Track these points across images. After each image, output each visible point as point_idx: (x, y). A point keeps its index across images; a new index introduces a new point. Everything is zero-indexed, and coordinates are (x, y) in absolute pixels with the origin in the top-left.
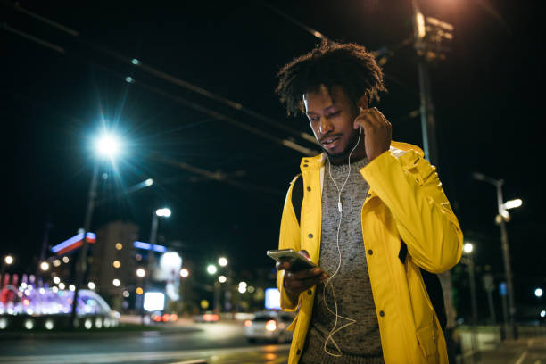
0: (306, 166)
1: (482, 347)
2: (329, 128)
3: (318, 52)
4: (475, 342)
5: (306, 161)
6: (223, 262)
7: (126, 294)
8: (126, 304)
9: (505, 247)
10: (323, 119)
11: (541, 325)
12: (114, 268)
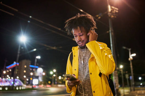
0: (74, 49)
1: (126, 94)
2: (80, 39)
3: (77, 17)
4: (124, 92)
5: (74, 48)
6: (55, 71)
7: (28, 80)
8: (27, 83)
9: (131, 67)
10: (78, 36)
11: (141, 87)
12: (24, 73)
